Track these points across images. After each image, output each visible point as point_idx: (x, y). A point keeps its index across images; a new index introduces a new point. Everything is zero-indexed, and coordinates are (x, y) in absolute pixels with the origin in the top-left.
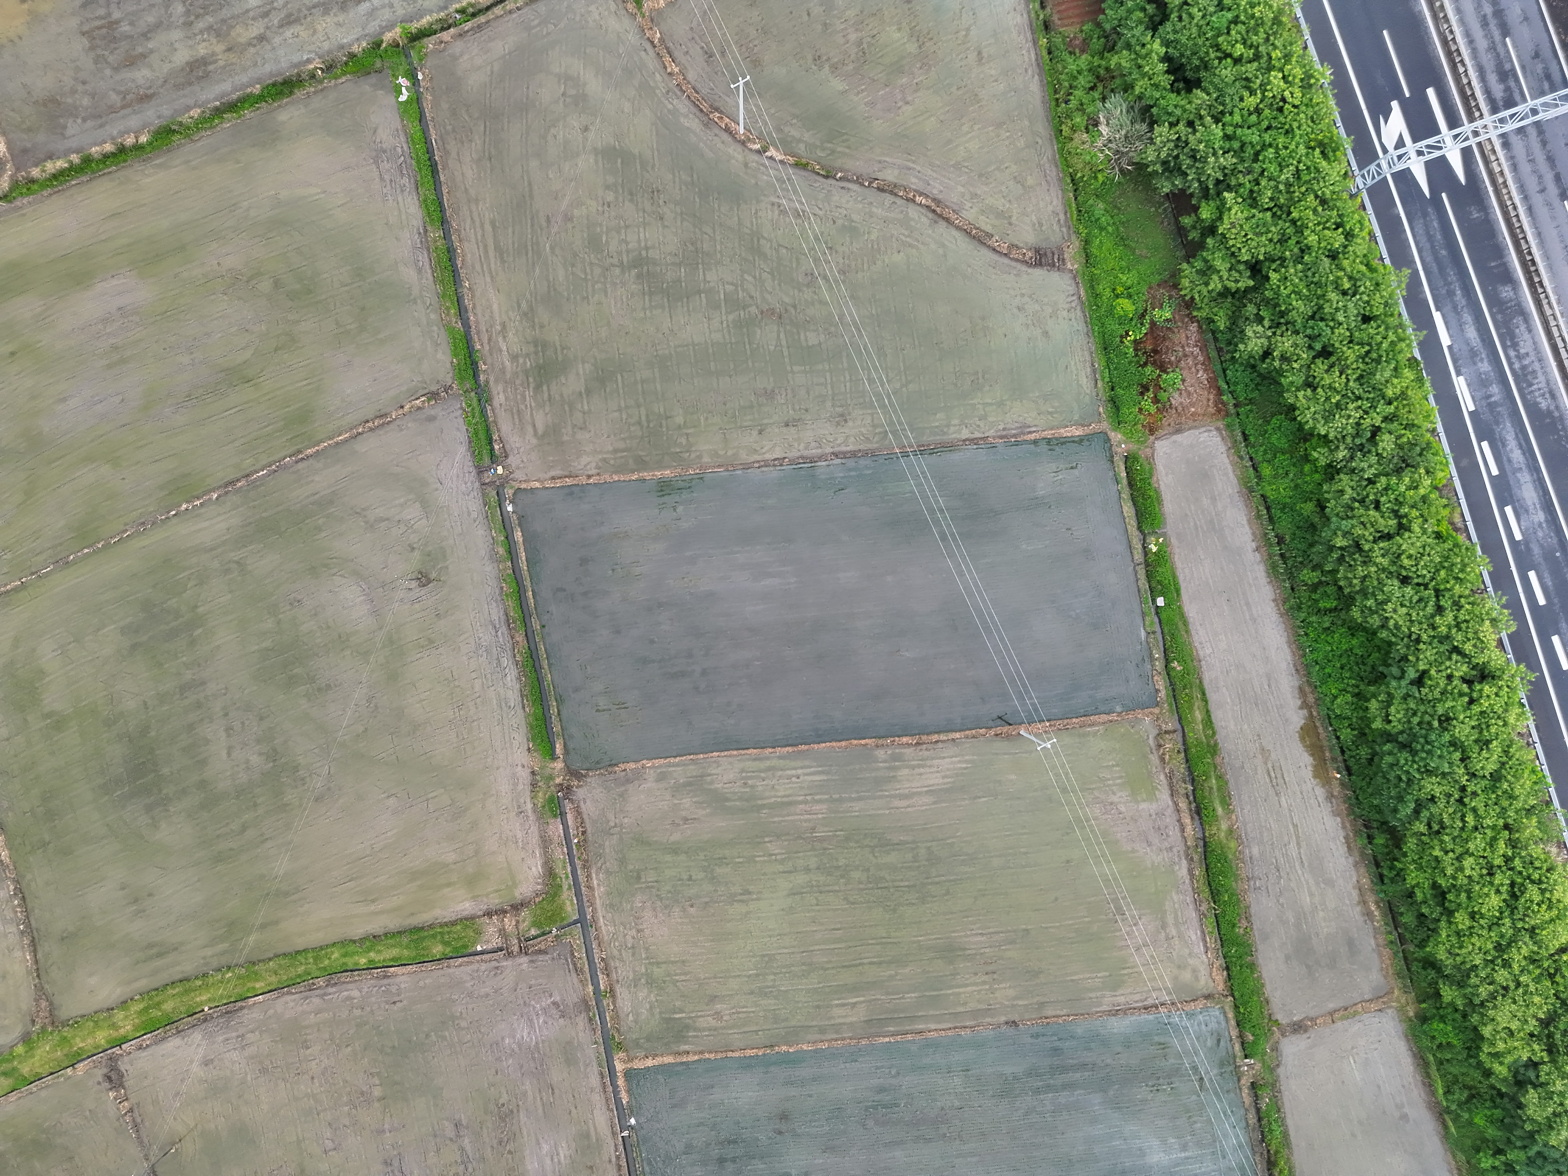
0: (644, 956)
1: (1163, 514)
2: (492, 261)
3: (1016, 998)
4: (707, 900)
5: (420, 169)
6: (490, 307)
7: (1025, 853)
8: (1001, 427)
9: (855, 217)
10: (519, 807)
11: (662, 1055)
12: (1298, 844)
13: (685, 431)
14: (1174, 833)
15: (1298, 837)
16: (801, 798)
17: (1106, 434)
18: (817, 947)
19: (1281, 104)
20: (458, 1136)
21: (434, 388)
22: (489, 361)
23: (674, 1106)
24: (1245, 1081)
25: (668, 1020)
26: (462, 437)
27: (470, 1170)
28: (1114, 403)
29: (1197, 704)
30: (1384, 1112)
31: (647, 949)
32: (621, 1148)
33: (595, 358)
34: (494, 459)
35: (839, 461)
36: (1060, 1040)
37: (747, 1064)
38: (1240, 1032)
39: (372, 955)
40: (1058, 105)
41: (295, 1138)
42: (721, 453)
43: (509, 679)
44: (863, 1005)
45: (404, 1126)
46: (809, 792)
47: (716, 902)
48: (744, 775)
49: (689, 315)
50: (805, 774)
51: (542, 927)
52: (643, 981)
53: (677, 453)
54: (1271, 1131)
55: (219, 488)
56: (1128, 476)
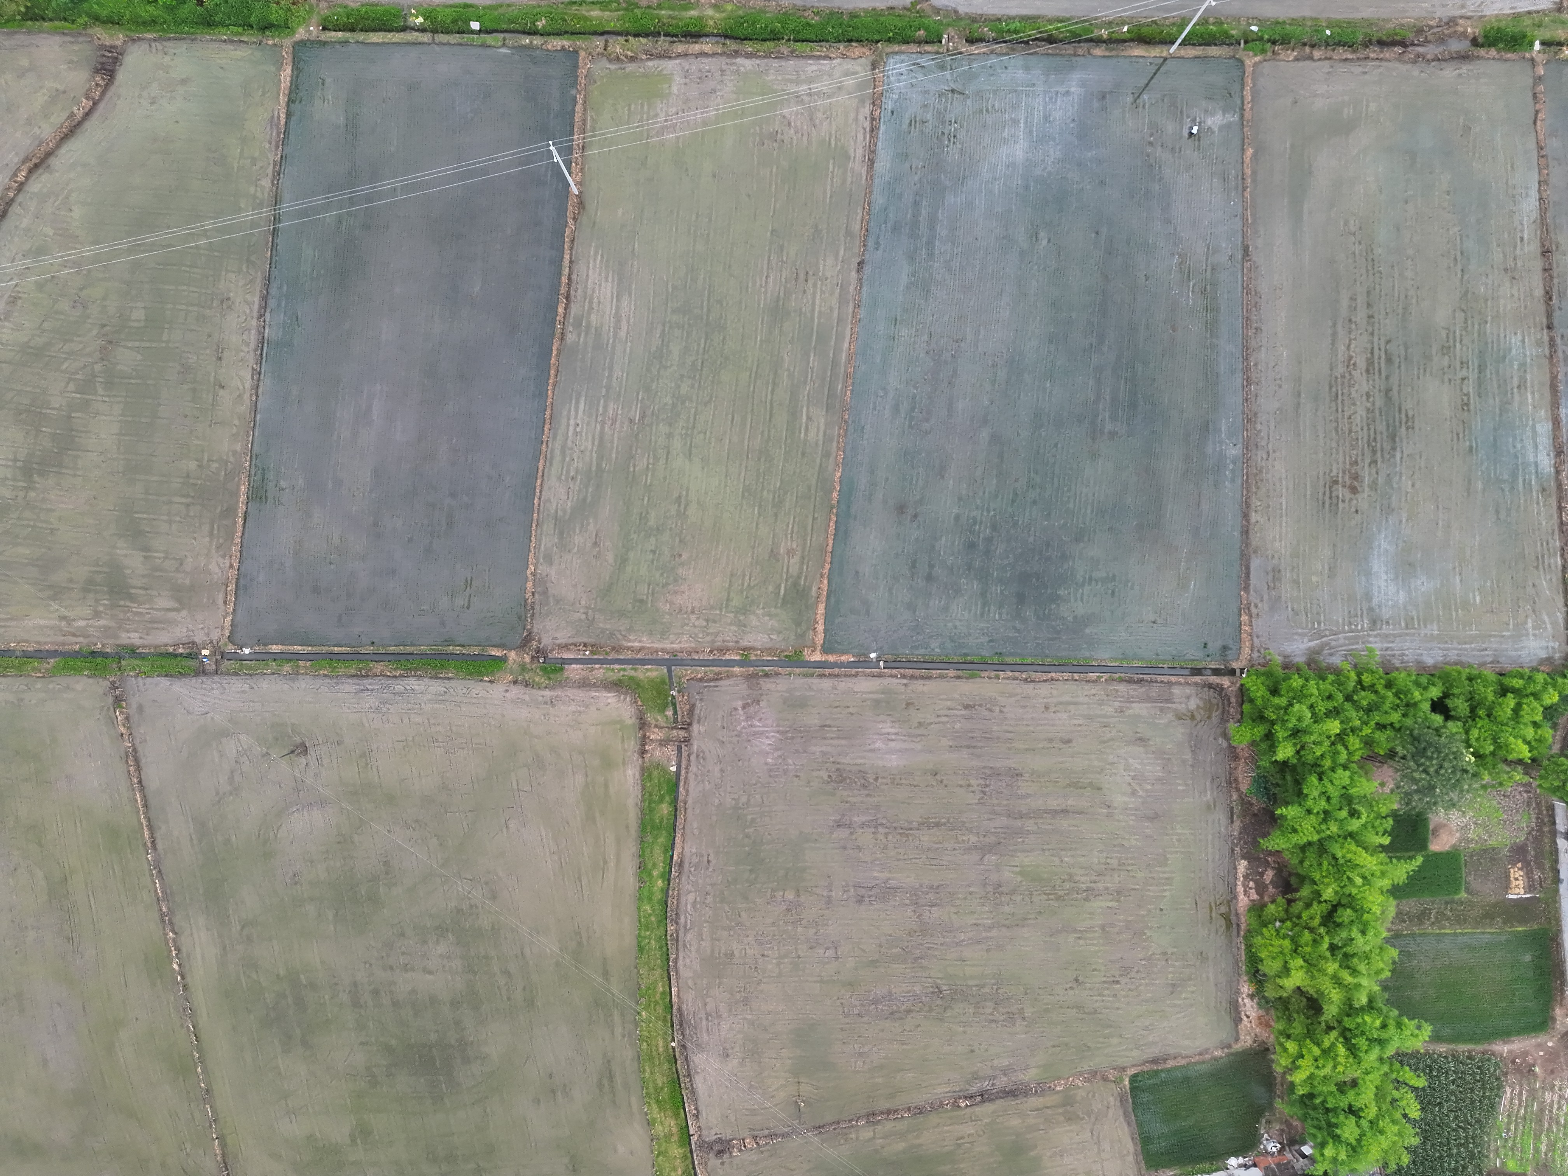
0: (718, 612)
1: (388, 4)
3: (836, 259)
4: (677, 540)
6: (41, 627)
7: (697, 216)
8: (267, 146)
10: (546, 703)
11: (816, 614)
13: (205, 462)
14: (707, 64)
16: (598, 426)
17: (296, 43)
18: (746, 443)
20: (850, 826)
21: (110, 700)
22: (95, 640)
23: (868, 613)
24: (964, 48)
25: (785, 602)
26: (165, 682)
27: (884, 821)
28: (266, 27)
29: (584, 12)
31: (712, 608)
32: (895, 671)
33: (114, 535)
34: (193, 655)
35: (268, 315)
36: (885, 223)
37: (842, 534)
38: (914, 42)
39: (655, 873)
41: (818, 985)
42: (235, 430)
43: (417, 687)
44: (811, 409)
45: (829, 877)
46: (594, 417)
47: (681, 532)
48: (563, 478)
49: (89, 432)
50: (576, 417)
51: (667, 703)
52: (742, 618)
53: (225, 475)
54: (1016, 32)
55: (164, 929)
56: (343, 31)
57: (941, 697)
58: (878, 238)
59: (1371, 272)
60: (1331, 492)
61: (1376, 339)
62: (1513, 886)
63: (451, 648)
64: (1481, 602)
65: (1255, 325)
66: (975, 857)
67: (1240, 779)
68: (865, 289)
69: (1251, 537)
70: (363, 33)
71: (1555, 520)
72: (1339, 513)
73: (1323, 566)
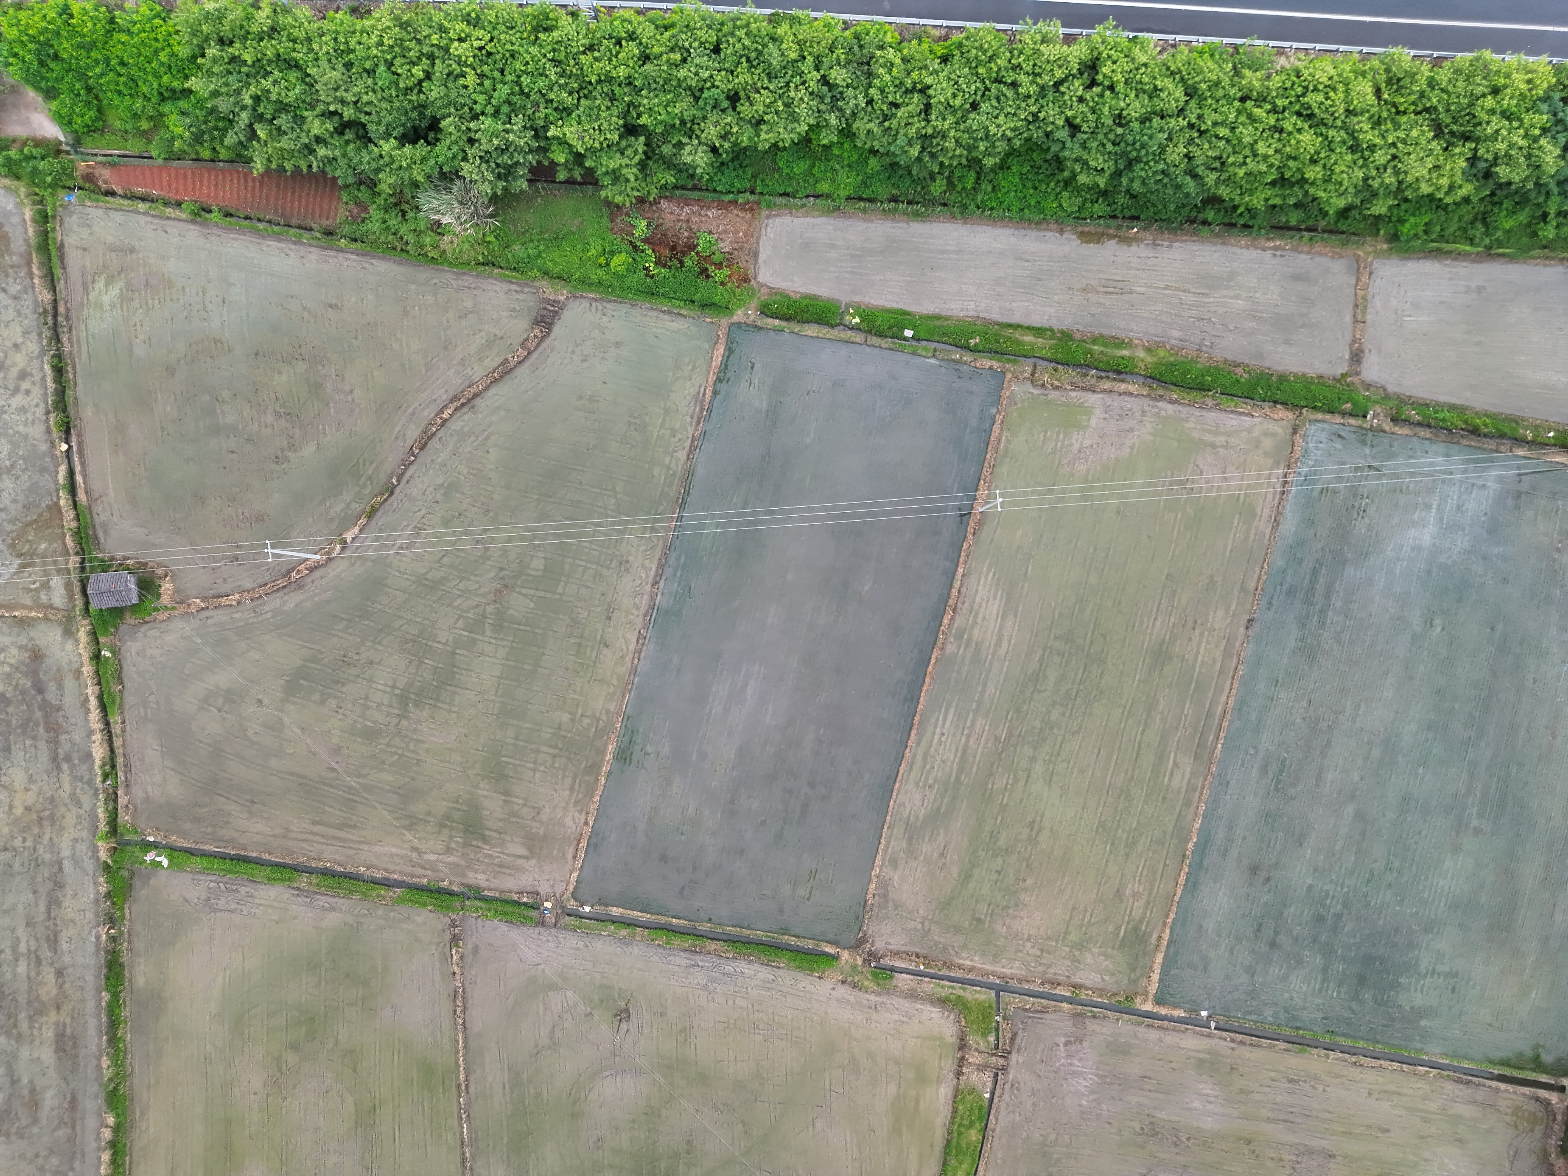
0: (1054, 944)
1: (828, 300)
2: (349, 836)
3: (1227, 610)
4: (1024, 864)
5: (238, 872)
6: (392, 855)
7: (1095, 549)
8: (689, 420)
9: (440, 481)
10: (870, 1007)
11: (1153, 962)
12: (1184, 291)
13: (578, 716)
14: (1130, 403)
15: (1178, 289)
16: (963, 738)
17: (733, 324)
18: (1108, 779)
19: (484, 52)
21: (448, 937)
22: (442, 875)
23: (1205, 969)
24: (1388, 426)
25: (1122, 945)
26: (504, 927)
28: (707, 306)
29: (1017, 335)
30: (1468, 307)
32: (1225, 1034)
33: (478, 775)
34: (535, 907)
35: (662, 582)
36: (1281, 585)
37: (1192, 886)
38: (1339, 413)
40: (408, 252)
42: (612, 690)
43: (746, 971)
44: (1179, 756)
46: (961, 729)
47: (1030, 857)
48: (921, 784)
49: (471, 671)
50: (943, 727)
51: (991, 1029)
52: (1077, 953)
53: (596, 731)
54: (1443, 420)
56: (780, 319)
57: (1267, 1066)
58: (1272, 598)
63: (786, 937)
68: (1251, 646)
70: (801, 325)
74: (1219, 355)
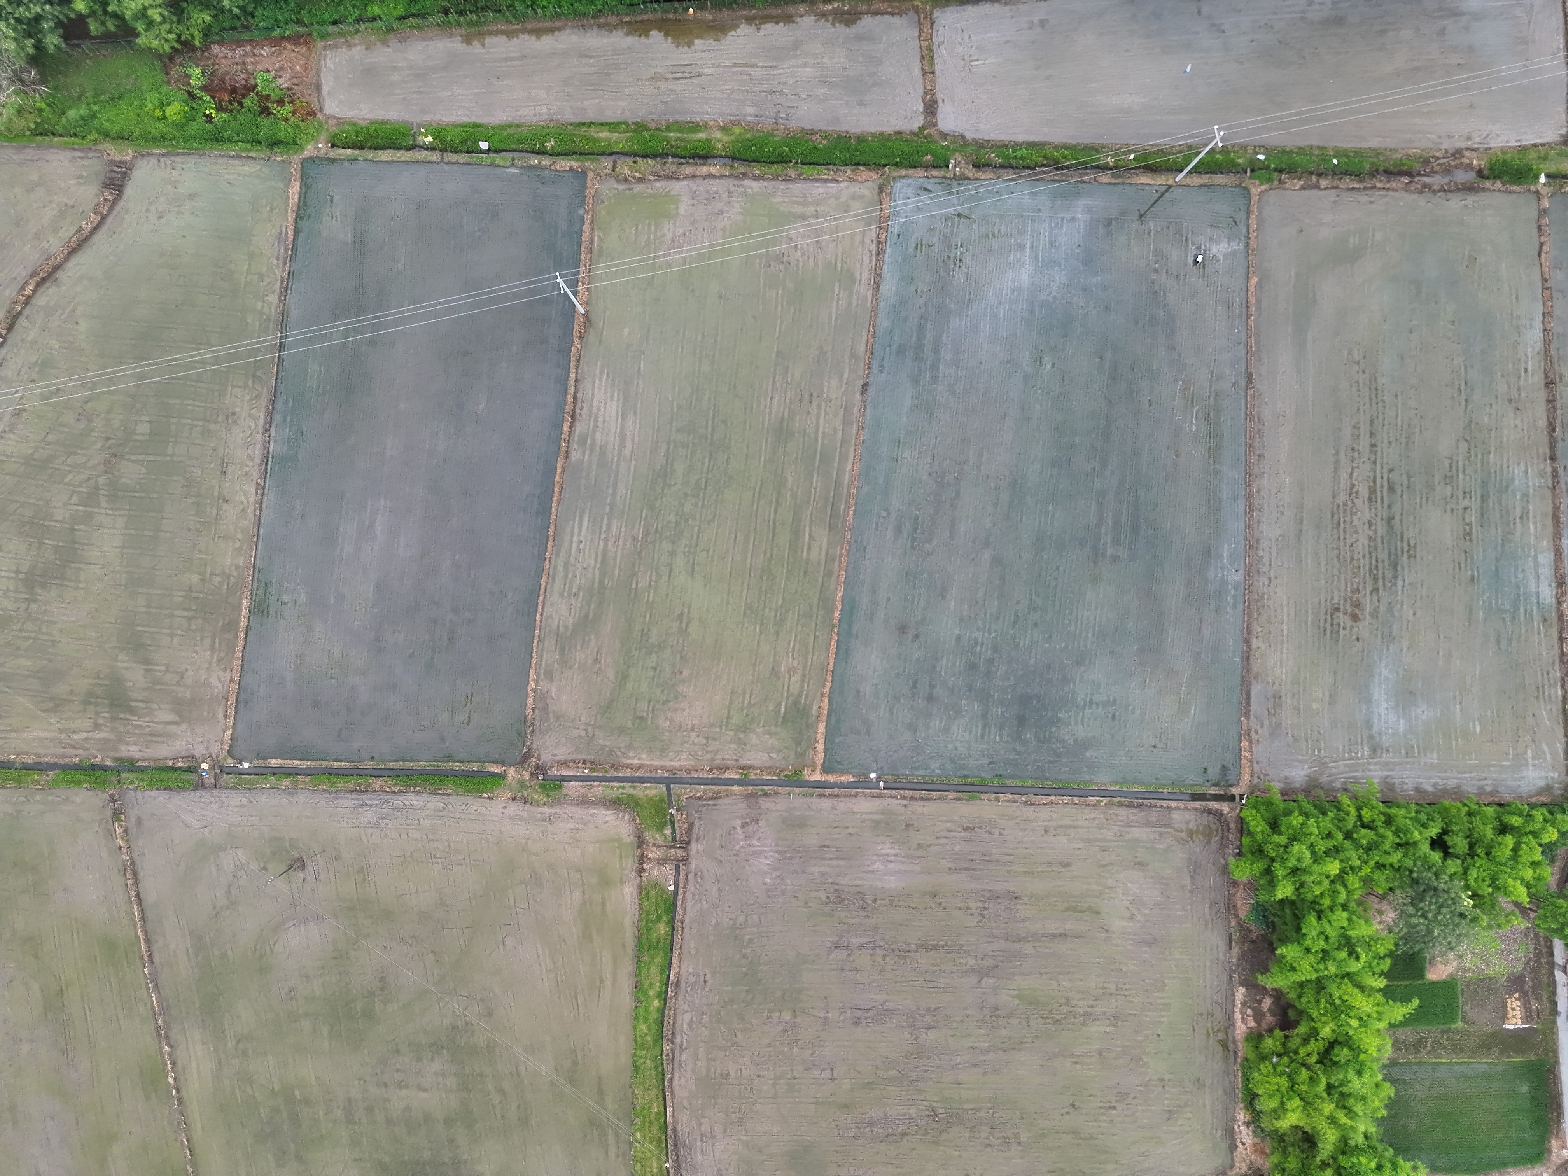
0: (718, 730)
1: (398, 122)
3: (841, 380)
4: (678, 657)
6: (41, 739)
7: (703, 336)
8: (275, 262)
9: (33, 359)
10: (544, 820)
11: (817, 733)
12: (752, 66)
13: (208, 575)
14: (716, 186)
15: (746, 65)
16: (602, 544)
17: (305, 160)
18: (749, 561)
20: (847, 947)
21: (109, 813)
22: (94, 753)
23: (868, 732)
24: (970, 172)
25: (785, 720)
26: (163, 795)
27: (882, 943)
28: (274, 144)
29: (593, 132)
30: (1033, 42)
31: (712, 725)
32: (894, 792)
33: (115, 648)
34: (192, 769)
35: (273, 430)
36: (890, 346)
37: (843, 653)
38: (921, 166)
39: (651, 993)
41: (813, 1106)
42: (238, 544)
43: (415, 803)
44: (814, 529)
45: (826, 998)
46: (598, 534)
47: (683, 649)
48: (566, 594)
49: (92, 545)
50: (579, 535)
51: (666, 822)
53: (228, 588)
54: (1022, 158)
55: (160, 1042)
56: (352, 148)
57: (940, 819)
58: (883, 360)
59: (1374, 401)
60: (1332, 619)
61: (1379, 466)
62: (1509, 1016)
63: (450, 764)
64: (1481, 732)
65: (1258, 452)
66: (973, 980)
67: (1239, 905)
68: (868, 411)
69: (1252, 662)
70: (372, 151)
71: (1556, 651)
72: (1341, 641)
73: (1324, 693)
74: (793, 125)
